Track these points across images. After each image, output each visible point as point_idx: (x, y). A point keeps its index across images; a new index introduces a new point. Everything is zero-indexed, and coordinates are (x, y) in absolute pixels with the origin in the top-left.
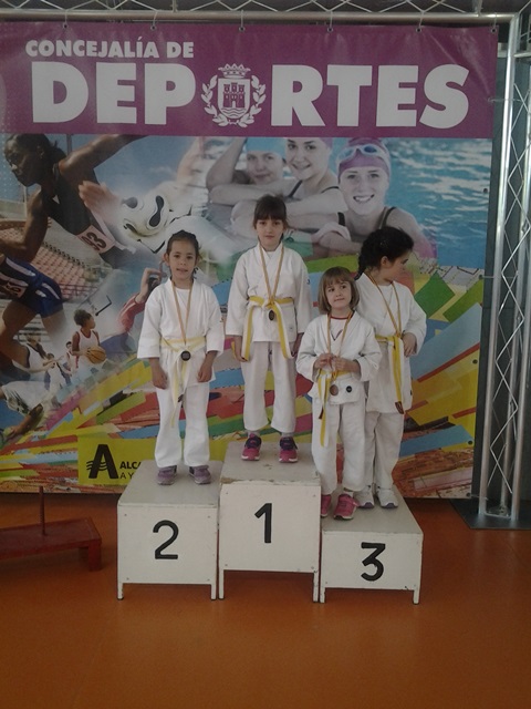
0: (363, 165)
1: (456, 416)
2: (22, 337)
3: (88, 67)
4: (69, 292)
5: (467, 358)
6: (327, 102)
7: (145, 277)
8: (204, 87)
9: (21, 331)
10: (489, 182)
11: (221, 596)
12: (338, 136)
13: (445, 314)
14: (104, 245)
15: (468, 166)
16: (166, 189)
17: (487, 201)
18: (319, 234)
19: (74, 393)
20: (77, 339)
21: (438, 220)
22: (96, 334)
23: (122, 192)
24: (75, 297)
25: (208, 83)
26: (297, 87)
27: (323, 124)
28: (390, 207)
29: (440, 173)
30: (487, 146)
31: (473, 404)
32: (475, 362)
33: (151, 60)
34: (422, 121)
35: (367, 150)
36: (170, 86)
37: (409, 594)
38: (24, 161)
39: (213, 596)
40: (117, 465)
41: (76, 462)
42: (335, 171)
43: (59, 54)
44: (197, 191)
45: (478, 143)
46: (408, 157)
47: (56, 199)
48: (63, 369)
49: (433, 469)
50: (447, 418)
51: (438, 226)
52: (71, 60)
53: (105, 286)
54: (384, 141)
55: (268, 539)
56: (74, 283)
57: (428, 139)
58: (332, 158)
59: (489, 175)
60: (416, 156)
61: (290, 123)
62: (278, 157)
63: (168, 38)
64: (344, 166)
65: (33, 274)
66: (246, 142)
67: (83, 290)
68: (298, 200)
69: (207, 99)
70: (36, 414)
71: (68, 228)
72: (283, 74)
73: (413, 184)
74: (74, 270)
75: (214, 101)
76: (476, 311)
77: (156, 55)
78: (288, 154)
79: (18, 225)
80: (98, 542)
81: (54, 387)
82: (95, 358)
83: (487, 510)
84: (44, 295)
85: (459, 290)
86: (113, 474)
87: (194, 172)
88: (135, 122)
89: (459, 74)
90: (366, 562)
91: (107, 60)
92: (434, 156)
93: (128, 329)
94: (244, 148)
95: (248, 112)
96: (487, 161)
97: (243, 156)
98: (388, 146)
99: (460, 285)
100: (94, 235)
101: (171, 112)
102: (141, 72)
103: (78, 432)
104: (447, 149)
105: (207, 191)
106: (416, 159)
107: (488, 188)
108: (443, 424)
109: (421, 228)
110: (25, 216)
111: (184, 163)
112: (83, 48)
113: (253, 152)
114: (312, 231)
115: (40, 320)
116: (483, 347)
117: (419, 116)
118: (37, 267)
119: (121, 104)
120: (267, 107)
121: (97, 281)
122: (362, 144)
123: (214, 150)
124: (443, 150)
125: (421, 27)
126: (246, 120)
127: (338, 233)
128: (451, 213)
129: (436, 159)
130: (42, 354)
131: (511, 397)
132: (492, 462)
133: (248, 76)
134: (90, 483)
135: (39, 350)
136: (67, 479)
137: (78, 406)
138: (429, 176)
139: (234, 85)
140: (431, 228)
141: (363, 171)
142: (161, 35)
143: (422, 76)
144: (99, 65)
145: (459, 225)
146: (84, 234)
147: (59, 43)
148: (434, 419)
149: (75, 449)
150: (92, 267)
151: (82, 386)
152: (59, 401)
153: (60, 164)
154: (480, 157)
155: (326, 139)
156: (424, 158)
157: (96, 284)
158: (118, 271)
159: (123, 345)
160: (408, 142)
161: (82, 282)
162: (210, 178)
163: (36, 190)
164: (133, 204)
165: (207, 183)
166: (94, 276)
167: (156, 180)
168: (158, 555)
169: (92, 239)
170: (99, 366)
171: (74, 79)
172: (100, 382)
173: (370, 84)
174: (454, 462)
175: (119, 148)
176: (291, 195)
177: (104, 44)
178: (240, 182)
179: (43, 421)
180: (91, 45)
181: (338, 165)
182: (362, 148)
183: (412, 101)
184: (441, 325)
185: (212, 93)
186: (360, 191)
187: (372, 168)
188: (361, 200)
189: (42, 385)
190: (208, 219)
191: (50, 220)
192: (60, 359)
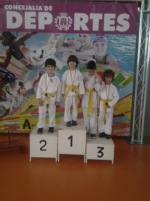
0: (100, 42)
1: (126, 113)
2: (4, 89)
3: (22, 13)
4: (17, 76)
5: (128, 97)
6: (90, 24)
7: (38, 72)
8: (55, 19)
9: (4, 87)
10: (135, 47)
11: (59, 161)
12: (93, 33)
13: (123, 84)
14: (27, 63)
16: (44, 48)
17: (135, 53)
19: (18, 105)
20: (19, 90)
21: (121, 57)
22: (25, 88)
23: (32, 48)
24: (19, 78)
25: (56, 18)
26: (81, 19)
27: (88, 30)
28: (107, 54)
29: (121, 44)
30: (135, 37)
31: (130, 110)
32: (131, 98)
33: (40, 11)
34: (116, 29)
35: (101, 37)
36: (46, 19)
37: (110, 161)
38: (4, 39)
39: (56, 161)
40: (31, 125)
41: (19, 124)
42: (92, 43)
43: (14, 9)
44: (53, 49)
45: (132, 36)
46: (112, 40)
47: (13, 50)
48: (15, 98)
49: (119, 128)
50: (123, 114)
52: (17, 11)
53: (27, 75)
54: (106, 35)
55: (71, 146)
56: (18, 74)
57: (118, 35)
58: (91, 40)
59: (135, 45)
60: (115, 39)
61: (79, 30)
62: (76, 39)
63: (45, 5)
64: (94, 42)
65: (7, 71)
66: (67, 35)
67: (21, 76)
68: (82, 51)
69: (56, 22)
70: (8, 111)
71: (17, 59)
72: (77, 16)
73: (114, 47)
74: (18, 70)
75: (58, 23)
76: (131, 83)
77: (42, 10)
78: (79, 39)
79: (3, 57)
80: (25, 146)
81: (13, 103)
82: (24, 95)
83: (134, 139)
84: (10, 77)
85: (127, 77)
86: (30, 128)
87: (52, 43)
88: (36, 29)
89: (127, 16)
90: (99, 152)
91: (28, 11)
92: (120, 39)
93: (34, 87)
94: (66, 36)
95: (67, 26)
96: (135, 41)
97: (66, 39)
98: (107, 36)
100: (24, 61)
101: (46, 26)
102: (37, 14)
103: (20, 116)
104: (123, 38)
105: (56, 48)
106: (115, 40)
107: (135, 49)
108: (122, 115)
109: (116, 60)
110: (5, 55)
111: (50, 40)
112: (21, 7)
113: (69, 38)
115: (9, 84)
116: (133, 94)
117: (116, 28)
118: (8, 69)
119: (32, 23)
120: (73, 25)
121: (25, 73)
123: (58, 37)
124: (122, 38)
125: (116, 2)
126: (67, 29)
128: (124, 56)
130: (10, 94)
131: (141, 108)
132: (135, 126)
133: (67, 16)
134: (23, 130)
135: (9, 93)
136: (17, 129)
137: (20, 109)
138: (118, 45)
139: (64, 18)
140: (119, 60)
141: (100, 43)
142: (43, 4)
143: (117, 17)
144: (25, 12)
145: (127, 59)
146: (21, 60)
147: (14, 6)
148: (119, 114)
149: (19, 121)
150: (24, 69)
151: (21, 103)
152: (15, 107)
153: (14, 40)
154: (133, 40)
155: (89, 34)
157: (24, 74)
158: (31, 71)
159: (32, 92)
160: (112, 35)
161: (21, 74)
162: (57, 45)
163: (8, 47)
164: (35, 52)
166: (24, 72)
167: (41, 45)
168: (41, 149)
169: (24, 62)
170: (25, 98)
171: (18, 16)
172: (26, 102)
173: (102, 19)
175: (31, 36)
176: (79, 50)
177: (27, 6)
178: (65, 46)
179: (10, 113)
180: (23, 6)
182: (99, 37)
183: (114, 24)
184: (121, 87)
185: (57, 21)
186: (99, 49)
187: (102, 43)
188: (99, 52)
189: (10, 102)
190: (56, 56)
191: (12, 56)
192: (15, 95)
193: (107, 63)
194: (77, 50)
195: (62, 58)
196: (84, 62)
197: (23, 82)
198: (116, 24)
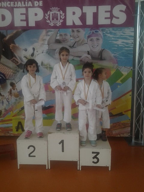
0: (95, 36)
1: (125, 112)
3: (11, 10)
4: (8, 77)
5: (128, 94)
6: (83, 18)
8: (46, 14)
10: (133, 40)
12: (87, 28)
13: (121, 81)
14: (18, 63)
15: (127, 36)
17: (133, 46)
18: (82, 58)
19: (11, 107)
20: (11, 90)
21: (118, 52)
22: (16, 89)
24: (10, 78)
25: (47, 13)
26: (74, 13)
27: (81, 24)
28: (103, 49)
29: (118, 38)
31: (130, 108)
32: (130, 95)
33: (30, 7)
34: (112, 22)
35: (96, 32)
36: (36, 15)
39: (47, 168)
41: (12, 127)
42: (86, 39)
43: (3, 6)
44: (45, 46)
46: (108, 33)
47: (3, 49)
48: (7, 99)
49: (118, 128)
50: (122, 113)
51: (118, 54)
52: (7, 8)
53: (19, 75)
54: (101, 29)
55: (63, 151)
56: (9, 74)
59: (133, 38)
60: (111, 33)
61: (72, 25)
62: (69, 35)
64: (89, 37)
66: (59, 30)
67: (12, 76)
68: (75, 47)
69: (47, 18)
72: (70, 10)
73: (110, 41)
74: (9, 70)
75: (49, 19)
76: (130, 80)
77: (31, 5)
78: (72, 34)
81: (5, 105)
83: (135, 140)
84: (1, 78)
85: (125, 73)
86: (23, 130)
87: (44, 40)
88: (26, 26)
89: (123, 7)
90: (94, 158)
91: (17, 7)
92: (116, 33)
94: (59, 32)
95: (59, 21)
96: (133, 34)
97: (58, 35)
98: (102, 30)
99: (125, 72)
101: (37, 23)
102: (27, 11)
103: (12, 118)
104: (120, 31)
105: (48, 46)
107: (133, 42)
109: (113, 55)
112: (10, 4)
113: (61, 33)
114: (80, 57)
116: (133, 91)
119: (22, 20)
120: (65, 20)
121: (16, 73)
122: (94, 30)
123: (50, 33)
124: (119, 31)
126: (59, 24)
127: (87, 57)
129: (117, 34)
130: (1, 95)
131: (142, 106)
132: (136, 126)
133: (59, 11)
134: (16, 133)
136: (10, 132)
137: (12, 110)
138: (115, 39)
139: (55, 13)
140: (116, 55)
141: (94, 38)
143: (112, 8)
144: (15, 9)
146: (12, 59)
147: (3, 3)
148: (116, 114)
149: (12, 123)
150: (15, 69)
151: (13, 104)
152: (7, 109)
153: (4, 39)
155: (83, 29)
156: (113, 34)
157: (16, 74)
160: (108, 29)
161: (12, 73)
164: (26, 50)
165: (48, 43)
168: (30, 156)
169: (14, 61)
170: (18, 99)
171: (7, 14)
173: (95, 11)
174: (124, 126)
175: (21, 34)
176: (73, 46)
177: (16, 3)
178: (58, 43)
179: (2, 115)
180: (12, 3)
181: (87, 36)
182: (94, 31)
183: (109, 16)
184: (119, 84)
185: (48, 16)
186: (94, 44)
187: (97, 37)
188: (94, 47)
189: (1, 104)
190: (48, 54)
191: (2, 56)
192: (6, 97)
193: (103, 58)
194: (70, 47)
195: (55, 55)
196: (79, 59)
197: (14, 82)
198: (112, 17)
